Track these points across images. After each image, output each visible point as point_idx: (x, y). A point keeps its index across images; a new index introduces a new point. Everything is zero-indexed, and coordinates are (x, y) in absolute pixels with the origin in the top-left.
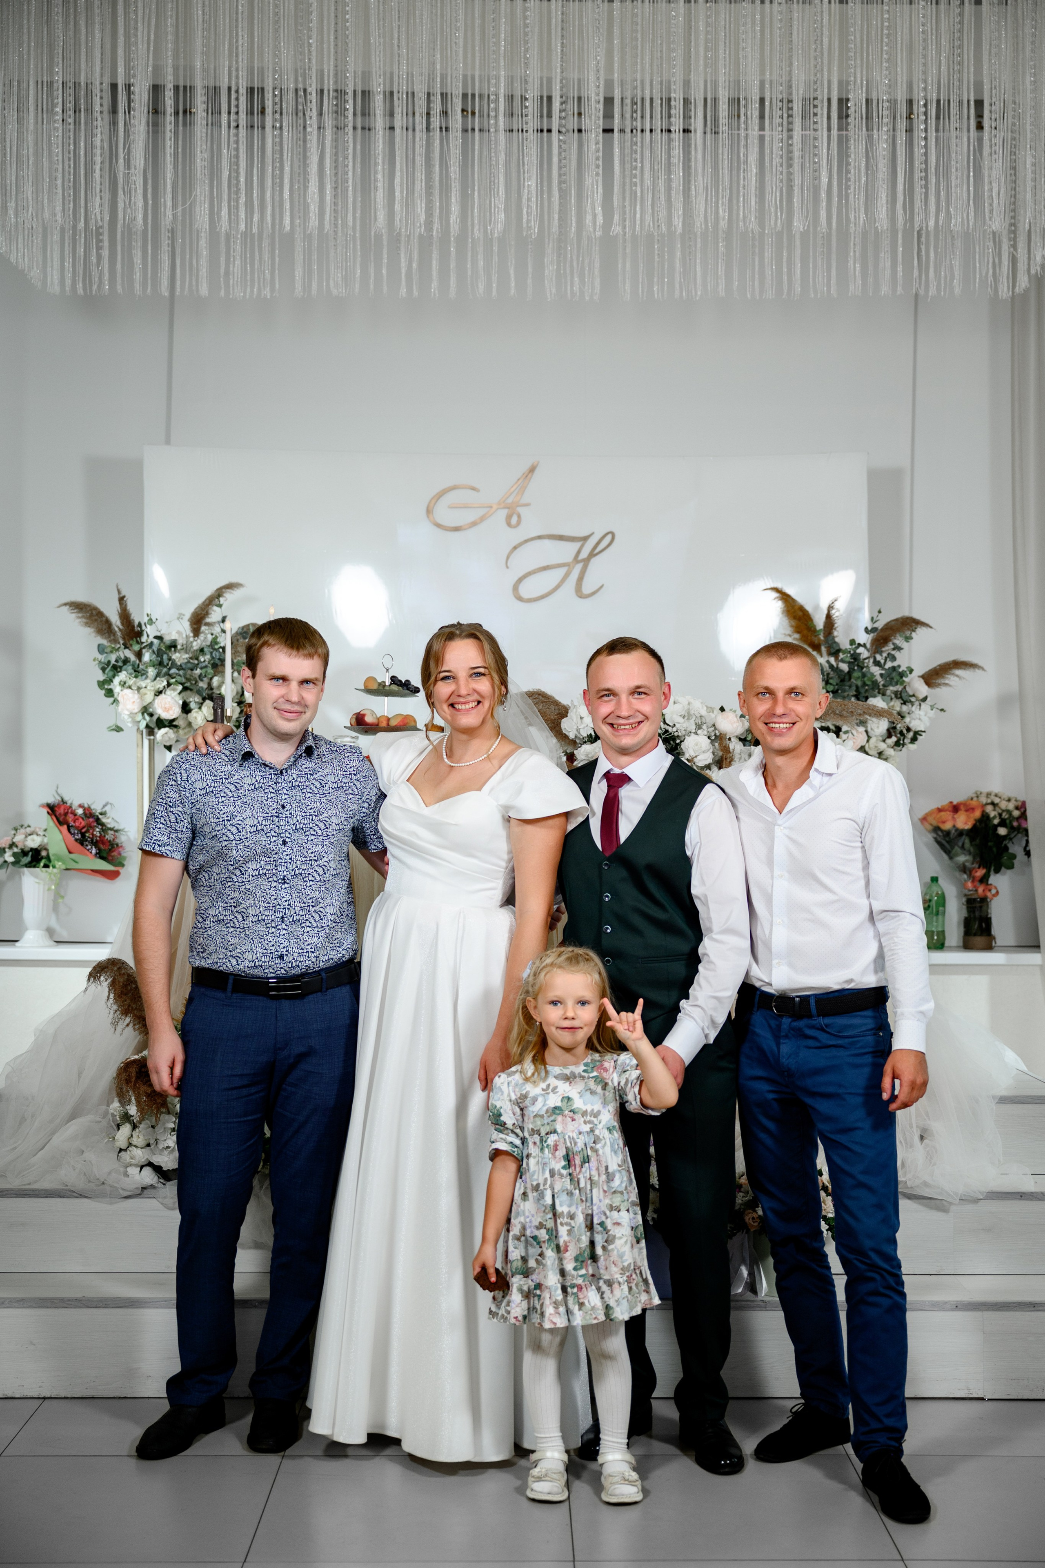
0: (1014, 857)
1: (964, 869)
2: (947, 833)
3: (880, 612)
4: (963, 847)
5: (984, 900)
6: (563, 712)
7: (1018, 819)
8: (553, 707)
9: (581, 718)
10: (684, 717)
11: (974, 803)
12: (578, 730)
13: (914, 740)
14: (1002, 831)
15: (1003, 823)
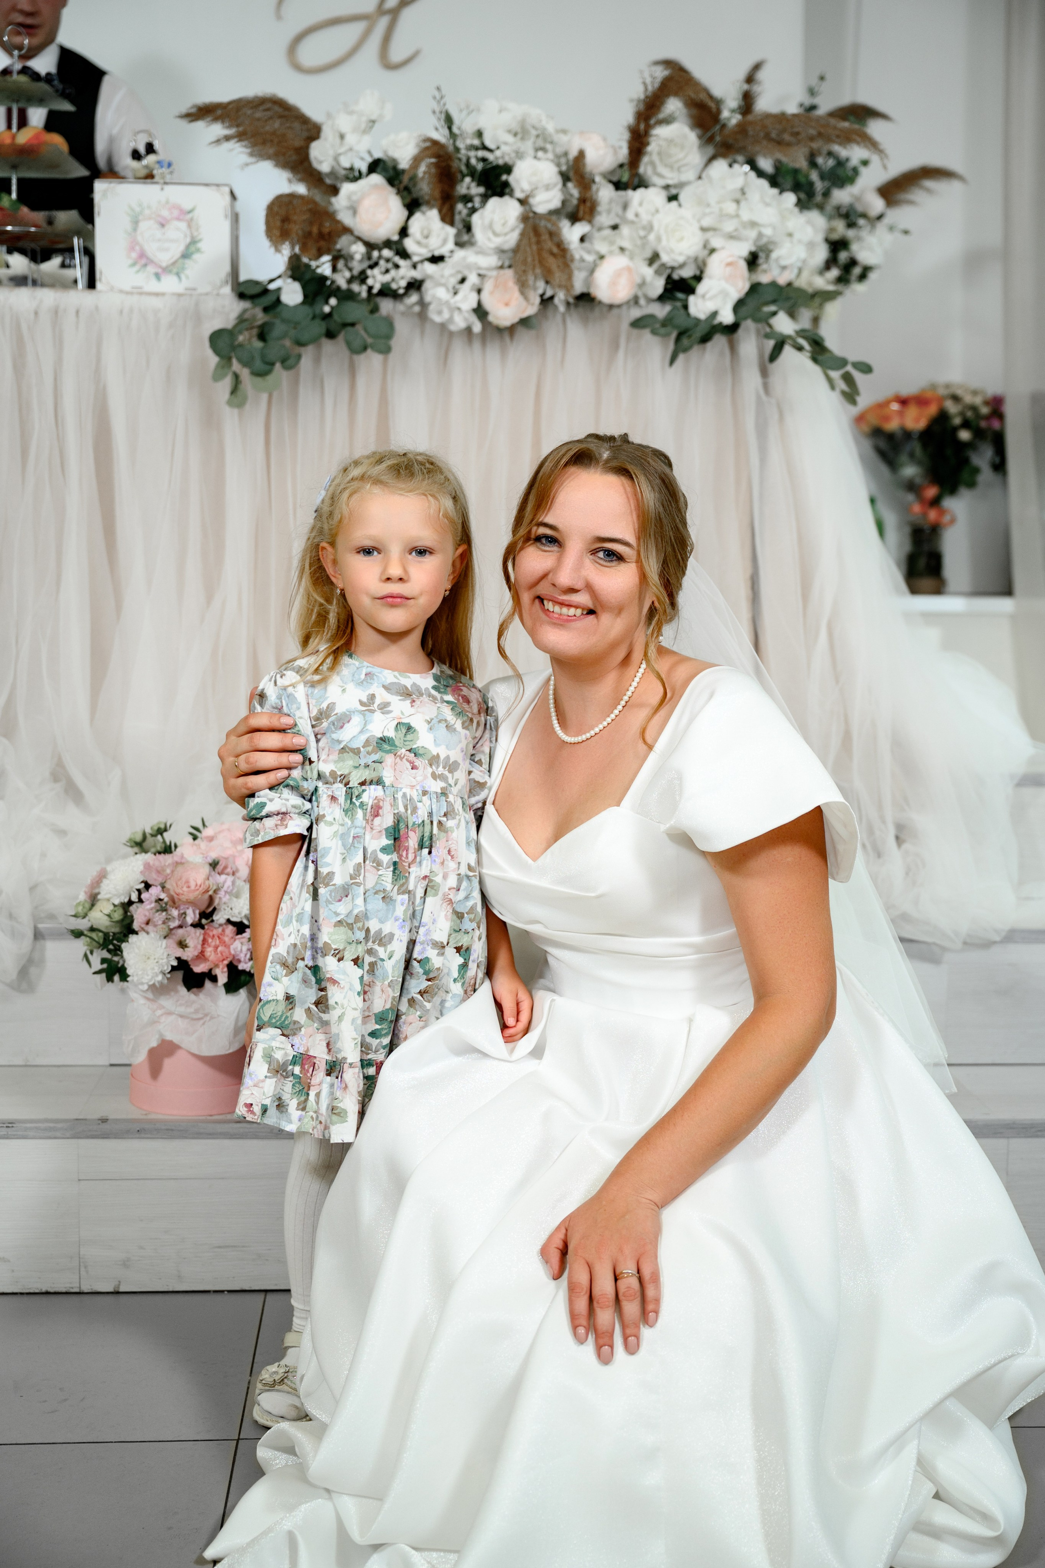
0: (976, 471)
1: (911, 487)
2: (890, 437)
3: (822, 78)
4: (912, 455)
5: (935, 530)
6: (313, 132)
7: (988, 418)
8: (297, 125)
9: (342, 137)
10: (515, 135)
11: (929, 395)
12: (336, 159)
13: (863, 277)
14: (965, 435)
15: (966, 424)
